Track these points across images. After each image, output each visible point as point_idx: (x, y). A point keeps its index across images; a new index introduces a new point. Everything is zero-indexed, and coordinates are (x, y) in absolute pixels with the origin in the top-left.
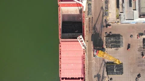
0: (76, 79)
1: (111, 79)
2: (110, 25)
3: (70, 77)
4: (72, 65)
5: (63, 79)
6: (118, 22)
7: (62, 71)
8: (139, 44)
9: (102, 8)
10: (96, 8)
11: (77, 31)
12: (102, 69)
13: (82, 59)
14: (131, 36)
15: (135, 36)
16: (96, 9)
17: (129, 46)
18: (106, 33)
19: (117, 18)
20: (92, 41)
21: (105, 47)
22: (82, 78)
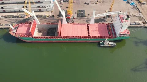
0: (88, 29)
1: (88, 15)
3: (87, 32)
4: (78, 30)
5: (89, 35)
7: (83, 36)
8: (66, 4)
9: (41, 19)
12: (82, 19)
13: (74, 25)
15: (62, 5)
17: (67, 8)
18: (58, 17)
19: (49, 12)
22: (88, 25)
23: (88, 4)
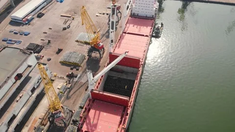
2: (68, 76)
4: (132, 44)
6: (55, 76)
8: (46, 52)
10: (74, 102)
11: (114, 78)
14: (49, 60)
16: (75, 100)
17: (60, 51)
18: (78, 70)
19: (53, 80)
20: (100, 66)
21: (87, 57)
22: (125, 33)
23: (69, 27)
